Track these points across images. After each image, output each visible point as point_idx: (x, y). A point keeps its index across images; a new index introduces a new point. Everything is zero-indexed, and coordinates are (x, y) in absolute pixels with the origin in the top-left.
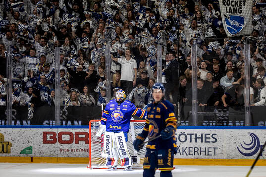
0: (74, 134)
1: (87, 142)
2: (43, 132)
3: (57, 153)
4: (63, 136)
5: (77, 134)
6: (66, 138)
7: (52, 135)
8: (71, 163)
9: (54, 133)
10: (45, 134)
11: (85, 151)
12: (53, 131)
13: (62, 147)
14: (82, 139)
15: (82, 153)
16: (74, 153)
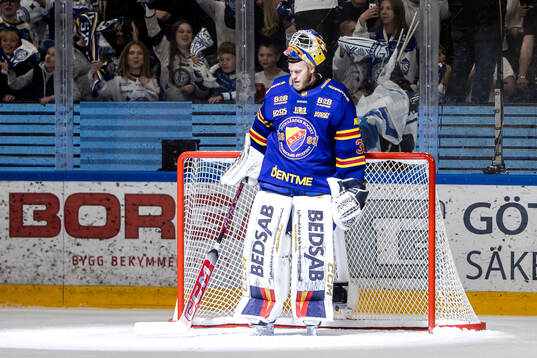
0: (122, 202)
1: (168, 232)
2: (12, 196)
3: (60, 269)
4: (83, 210)
5: (134, 201)
6: (92, 215)
7: (42, 208)
8: (110, 306)
9: (51, 200)
10: (17, 201)
11: (162, 262)
12: (48, 191)
13: (77, 251)
14: (150, 222)
15: (149, 270)
16: (120, 270)
